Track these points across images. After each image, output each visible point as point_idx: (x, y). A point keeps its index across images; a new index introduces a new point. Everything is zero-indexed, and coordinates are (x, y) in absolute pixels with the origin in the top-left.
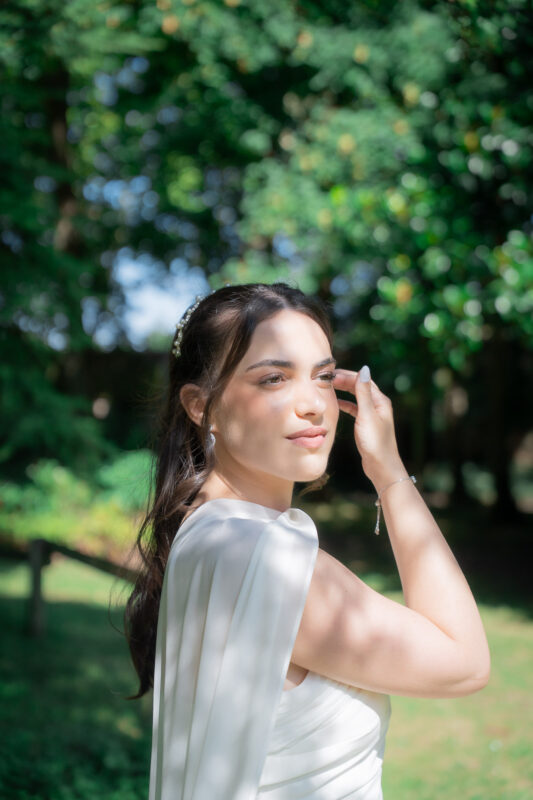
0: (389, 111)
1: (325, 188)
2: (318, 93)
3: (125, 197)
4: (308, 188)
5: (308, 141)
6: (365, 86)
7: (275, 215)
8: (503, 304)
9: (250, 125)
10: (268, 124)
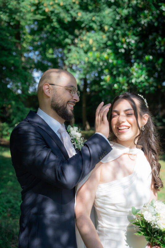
0: (101, 33)
1: (86, 52)
2: (83, 29)
3: (35, 56)
4: (82, 52)
5: (81, 40)
6: (95, 26)
7: (75, 59)
8: (133, 81)
9: (66, 37)
10: (71, 37)
